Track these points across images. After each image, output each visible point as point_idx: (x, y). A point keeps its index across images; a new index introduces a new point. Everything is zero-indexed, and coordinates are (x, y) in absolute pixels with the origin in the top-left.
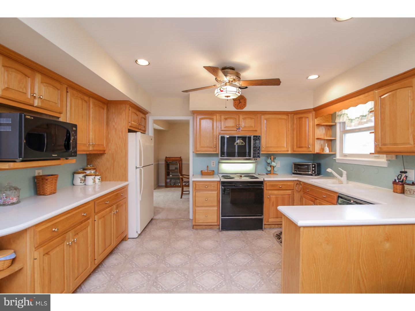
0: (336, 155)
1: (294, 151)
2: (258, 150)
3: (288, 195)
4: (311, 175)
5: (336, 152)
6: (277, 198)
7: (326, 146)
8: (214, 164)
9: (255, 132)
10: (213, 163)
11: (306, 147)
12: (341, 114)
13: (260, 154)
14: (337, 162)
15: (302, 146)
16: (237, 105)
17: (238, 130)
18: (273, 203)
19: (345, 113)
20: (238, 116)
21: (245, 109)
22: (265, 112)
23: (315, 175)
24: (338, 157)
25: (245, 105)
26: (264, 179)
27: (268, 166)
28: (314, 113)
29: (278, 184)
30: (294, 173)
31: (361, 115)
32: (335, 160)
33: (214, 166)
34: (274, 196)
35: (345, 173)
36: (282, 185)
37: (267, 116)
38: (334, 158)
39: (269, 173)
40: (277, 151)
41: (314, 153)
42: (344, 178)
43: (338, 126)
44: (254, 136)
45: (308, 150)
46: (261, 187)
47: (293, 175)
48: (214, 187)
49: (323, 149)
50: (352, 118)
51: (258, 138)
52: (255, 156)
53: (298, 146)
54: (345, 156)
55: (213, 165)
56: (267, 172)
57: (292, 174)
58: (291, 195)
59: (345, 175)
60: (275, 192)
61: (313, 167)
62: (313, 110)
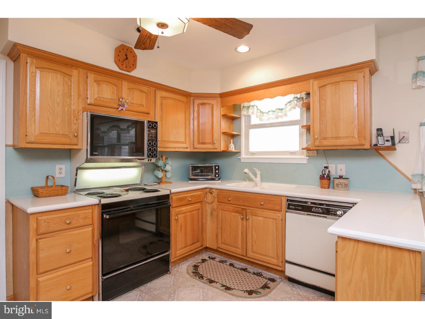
0: (241, 153)
1: (194, 148)
2: (155, 144)
3: (197, 210)
4: (213, 179)
5: (241, 150)
6: (185, 217)
7: (232, 143)
8: (63, 171)
9: (147, 115)
10: (61, 169)
11: (209, 143)
12: (249, 106)
13: (157, 151)
14: (242, 161)
15: (205, 142)
16: (121, 61)
17: (120, 108)
18: (181, 225)
19: (255, 104)
20: (121, 81)
21: (134, 73)
22: (161, 86)
23: (218, 179)
24: (243, 155)
25: (133, 66)
26: (170, 191)
27: (159, 170)
28: (219, 99)
29: (186, 197)
30: (191, 180)
31: (278, 108)
32: (240, 159)
33: (63, 175)
34: (182, 215)
35: (258, 173)
36: (191, 197)
37: (164, 94)
38: (239, 158)
39: (160, 181)
40: (175, 148)
41: (220, 151)
42: (258, 179)
43: (243, 119)
44: (149, 122)
45: (213, 147)
46: (167, 204)
47: (190, 182)
48: (85, 218)
49: (227, 146)
50: (264, 111)
51: (155, 126)
52: (150, 154)
53: (200, 142)
54: (253, 154)
55: (60, 173)
56: (158, 181)
57: (188, 181)
58: (200, 210)
59: (259, 176)
60: (183, 209)
61: (216, 170)
62: (219, 95)
